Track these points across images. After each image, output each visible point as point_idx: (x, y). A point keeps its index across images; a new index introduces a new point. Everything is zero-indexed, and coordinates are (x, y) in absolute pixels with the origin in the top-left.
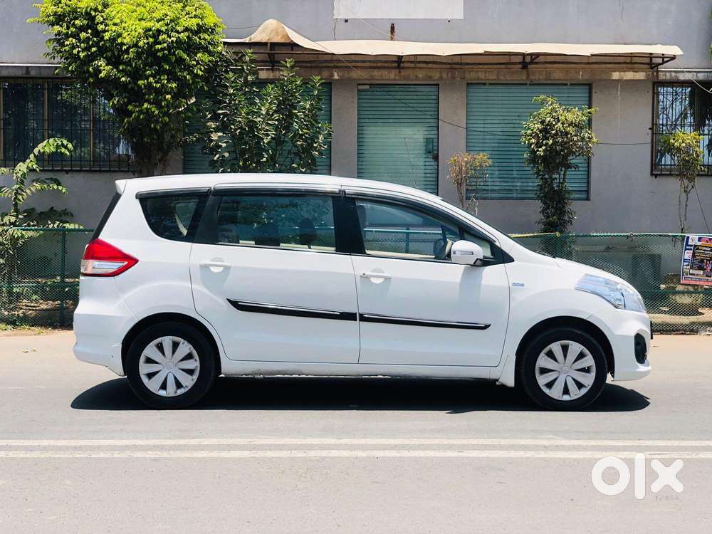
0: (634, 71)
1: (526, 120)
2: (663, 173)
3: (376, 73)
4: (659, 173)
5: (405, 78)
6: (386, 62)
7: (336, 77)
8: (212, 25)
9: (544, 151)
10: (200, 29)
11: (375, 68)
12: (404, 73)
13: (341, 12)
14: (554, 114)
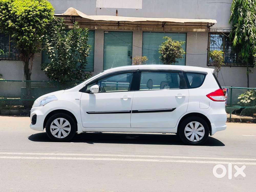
0: (201, 29)
1: (161, 45)
2: (211, 65)
3: (110, 27)
4: (210, 65)
5: (120, 29)
6: (114, 23)
7: (96, 28)
8: (50, 9)
9: (166, 56)
10: (45, 10)
11: (110, 25)
12: (120, 27)
13: (99, 5)
14: (170, 43)
